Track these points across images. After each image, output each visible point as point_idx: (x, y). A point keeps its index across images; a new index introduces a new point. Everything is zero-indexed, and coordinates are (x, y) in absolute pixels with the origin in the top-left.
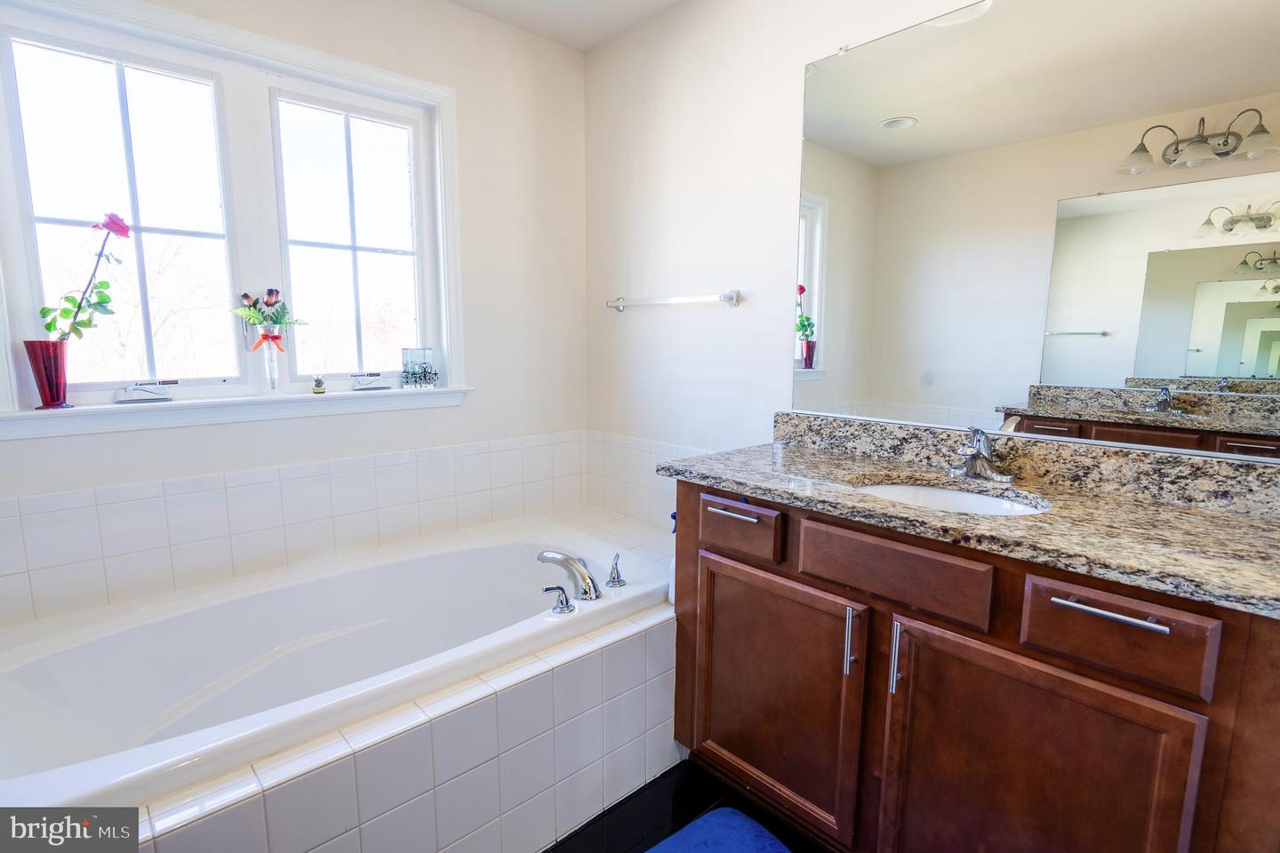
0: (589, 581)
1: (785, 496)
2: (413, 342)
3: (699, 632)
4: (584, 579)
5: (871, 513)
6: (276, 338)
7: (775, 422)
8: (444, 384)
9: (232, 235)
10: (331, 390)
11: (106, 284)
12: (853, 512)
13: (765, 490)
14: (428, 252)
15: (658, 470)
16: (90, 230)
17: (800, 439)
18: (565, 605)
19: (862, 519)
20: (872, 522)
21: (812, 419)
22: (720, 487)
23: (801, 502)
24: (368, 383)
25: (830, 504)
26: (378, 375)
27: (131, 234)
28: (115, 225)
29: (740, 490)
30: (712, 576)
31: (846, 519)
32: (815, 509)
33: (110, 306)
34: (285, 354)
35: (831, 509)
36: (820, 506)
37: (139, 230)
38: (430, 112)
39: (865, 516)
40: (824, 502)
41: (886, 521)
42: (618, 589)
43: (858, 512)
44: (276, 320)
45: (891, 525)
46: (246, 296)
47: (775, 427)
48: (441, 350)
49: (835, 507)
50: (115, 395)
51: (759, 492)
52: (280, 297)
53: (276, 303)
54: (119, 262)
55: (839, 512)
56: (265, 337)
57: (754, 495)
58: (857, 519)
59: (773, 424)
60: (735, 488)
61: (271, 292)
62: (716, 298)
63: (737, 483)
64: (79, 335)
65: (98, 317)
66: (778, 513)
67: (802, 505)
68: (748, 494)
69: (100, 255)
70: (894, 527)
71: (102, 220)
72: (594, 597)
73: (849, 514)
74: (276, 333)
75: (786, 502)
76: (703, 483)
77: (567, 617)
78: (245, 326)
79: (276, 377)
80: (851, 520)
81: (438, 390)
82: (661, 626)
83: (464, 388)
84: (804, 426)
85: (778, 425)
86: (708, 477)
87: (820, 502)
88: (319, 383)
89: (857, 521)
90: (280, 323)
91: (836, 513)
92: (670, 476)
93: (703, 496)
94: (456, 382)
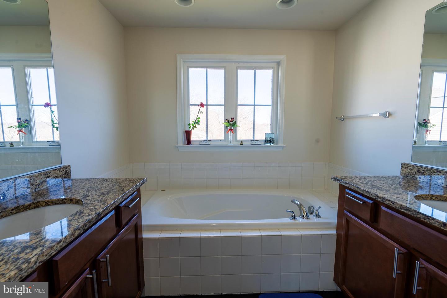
0: (305, 213)
1: (374, 195)
2: (269, 132)
3: (343, 243)
4: (304, 212)
5: (409, 209)
6: (232, 130)
7: (402, 167)
8: (277, 144)
9: (225, 105)
10: (245, 144)
11: (199, 118)
12: (401, 207)
13: (367, 192)
14: (275, 105)
15: (332, 178)
16: (198, 106)
17: (413, 175)
18: (294, 218)
19: (405, 211)
20: (409, 213)
21: (420, 167)
22: (351, 188)
23: (380, 199)
24: (255, 143)
25: (392, 202)
26: (258, 140)
27: (205, 107)
28: (202, 105)
29: (358, 190)
30: (348, 222)
31: (398, 209)
32: (385, 203)
33: (200, 123)
34: (235, 134)
35: (392, 204)
36: (387, 202)
37: (207, 105)
38: (278, 63)
39: (406, 210)
40: (389, 200)
41: (416, 214)
42: (317, 218)
43: (403, 207)
44: (233, 125)
45: (418, 216)
46: (227, 119)
47: (401, 169)
48: (277, 134)
49: (393, 203)
50: (200, 143)
51: (364, 192)
52: (234, 120)
53: (233, 121)
54: (202, 113)
55: (395, 206)
56: (230, 130)
57: (363, 193)
58: (403, 210)
59: (400, 168)
60: (356, 189)
61: (232, 118)
62: (378, 115)
63: (357, 187)
64: (194, 129)
65: (197, 126)
66: (373, 202)
67: (380, 200)
68: (361, 192)
69: (199, 112)
70: (419, 218)
71: (200, 104)
72: (306, 218)
73: (399, 208)
74: (232, 128)
75: (374, 198)
76: (346, 185)
77: (294, 221)
78: (226, 127)
79: (232, 140)
80: (400, 210)
81: (275, 146)
82: (330, 235)
83: (283, 145)
84: (416, 170)
85: (403, 168)
86: (347, 183)
87: (387, 200)
88: (242, 142)
89: (402, 211)
90: (233, 126)
91: (394, 206)
92: (336, 181)
93: (347, 190)
94: (280, 144)
